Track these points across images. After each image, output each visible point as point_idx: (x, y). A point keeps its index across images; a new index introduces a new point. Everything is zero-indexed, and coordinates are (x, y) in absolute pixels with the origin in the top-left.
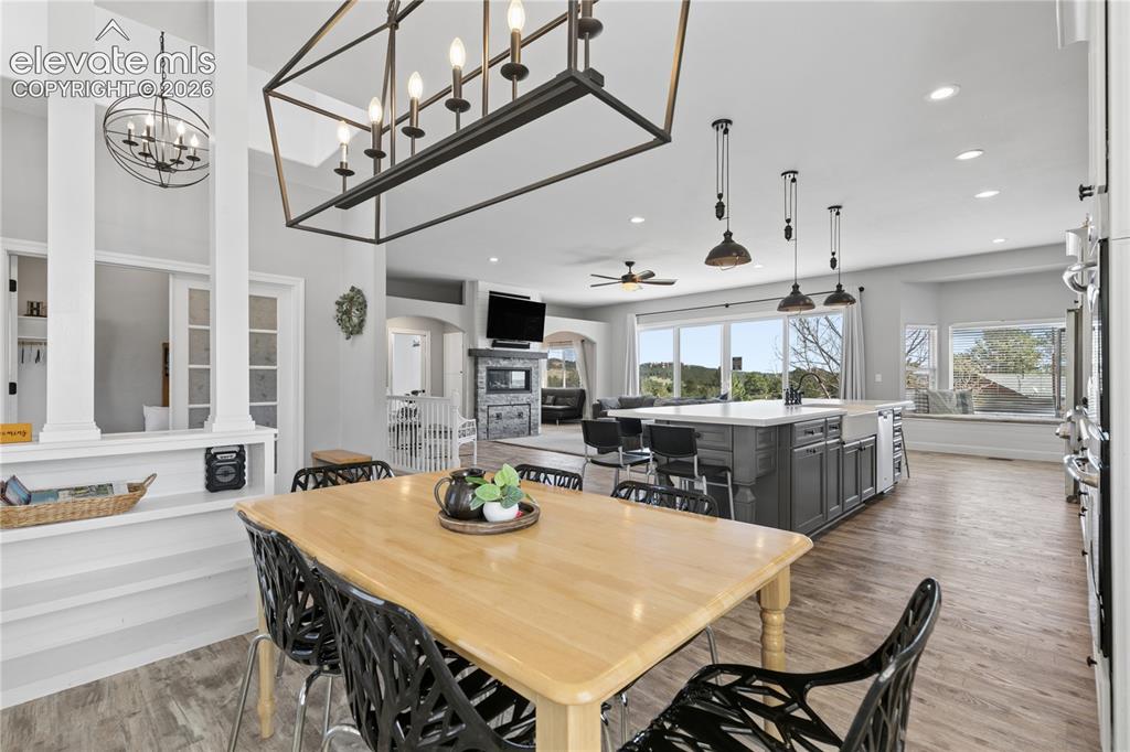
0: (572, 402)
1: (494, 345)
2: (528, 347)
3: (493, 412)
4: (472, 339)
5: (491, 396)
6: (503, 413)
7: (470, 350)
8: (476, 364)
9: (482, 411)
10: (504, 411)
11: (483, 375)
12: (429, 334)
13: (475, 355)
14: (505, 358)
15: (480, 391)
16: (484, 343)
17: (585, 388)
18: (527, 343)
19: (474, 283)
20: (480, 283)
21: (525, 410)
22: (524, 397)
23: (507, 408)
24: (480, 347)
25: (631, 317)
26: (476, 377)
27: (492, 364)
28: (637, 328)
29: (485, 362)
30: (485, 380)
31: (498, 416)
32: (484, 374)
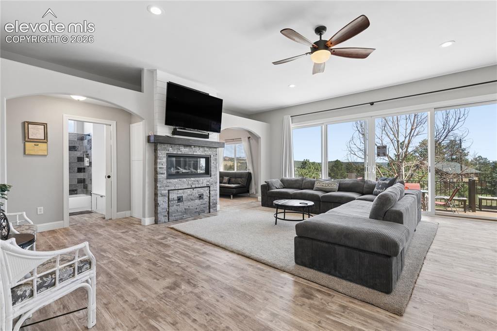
0: (241, 181)
1: (175, 132)
2: (207, 137)
3: (174, 196)
4: (152, 126)
5: (171, 180)
6: (184, 196)
7: (149, 137)
8: (156, 150)
9: (163, 195)
10: (185, 194)
11: (163, 161)
12: (114, 123)
13: (155, 142)
14: (186, 146)
15: (159, 176)
16: (164, 131)
17: (251, 171)
18: (206, 133)
19: (153, 72)
20: (158, 72)
21: (205, 192)
22: (204, 181)
23: (189, 191)
24: (159, 134)
25: (287, 118)
26: (156, 163)
27: (172, 150)
28: (292, 126)
29: (165, 149)
30: (165, 166)
31: (180, 199)
32: (165, 160)
